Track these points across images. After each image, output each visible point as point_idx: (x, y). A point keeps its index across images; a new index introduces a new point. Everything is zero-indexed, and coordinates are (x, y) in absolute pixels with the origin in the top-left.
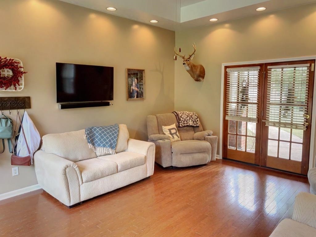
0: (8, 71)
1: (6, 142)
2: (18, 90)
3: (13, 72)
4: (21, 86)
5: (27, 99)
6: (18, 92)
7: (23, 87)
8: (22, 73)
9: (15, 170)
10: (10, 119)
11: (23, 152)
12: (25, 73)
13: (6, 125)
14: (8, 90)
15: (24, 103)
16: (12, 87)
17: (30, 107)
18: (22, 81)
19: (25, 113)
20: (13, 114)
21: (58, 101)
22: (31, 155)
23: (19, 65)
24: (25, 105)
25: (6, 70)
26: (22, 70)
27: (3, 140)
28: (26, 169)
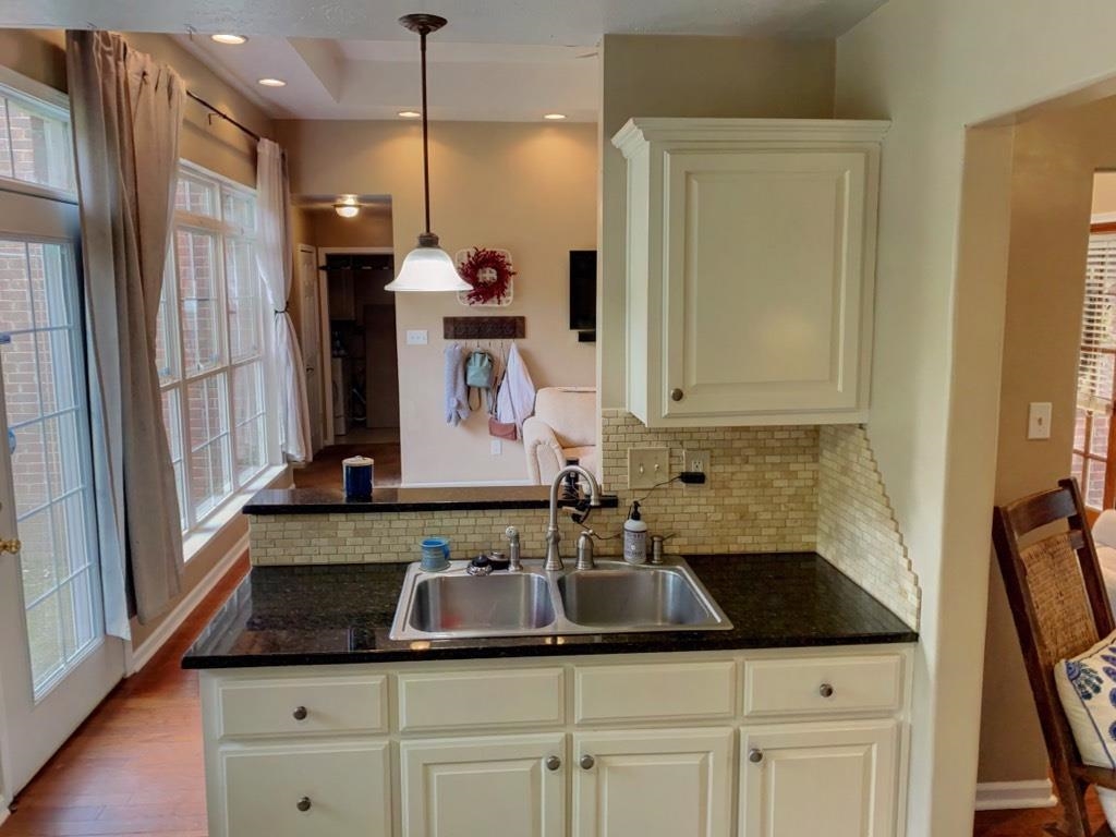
0: (491, 272)
1: (484, 393)
2: (505, 305)
3: (498, 275)
4: (507, 298)
5: (519, 322)
6: (504, 308)
7: (511, 298)
8: (511, 274)
9: (496, 444)
10: (489, 355)
11: (506, 417)
12: (514, 273)
13: (481, 364)
14: (488, 304)
15: (514, 327)
16: (495, 298)
17: (523, 335)
18: (511, 289)
19: (513, 345)
20: (494, 345)
21: (573, 326)
22: (518, 424)
23: (506, 260)
24: (514, 332)
25: (488, 269)
26: (511, 269)
27: (479, 389)
28: (509, 445)
